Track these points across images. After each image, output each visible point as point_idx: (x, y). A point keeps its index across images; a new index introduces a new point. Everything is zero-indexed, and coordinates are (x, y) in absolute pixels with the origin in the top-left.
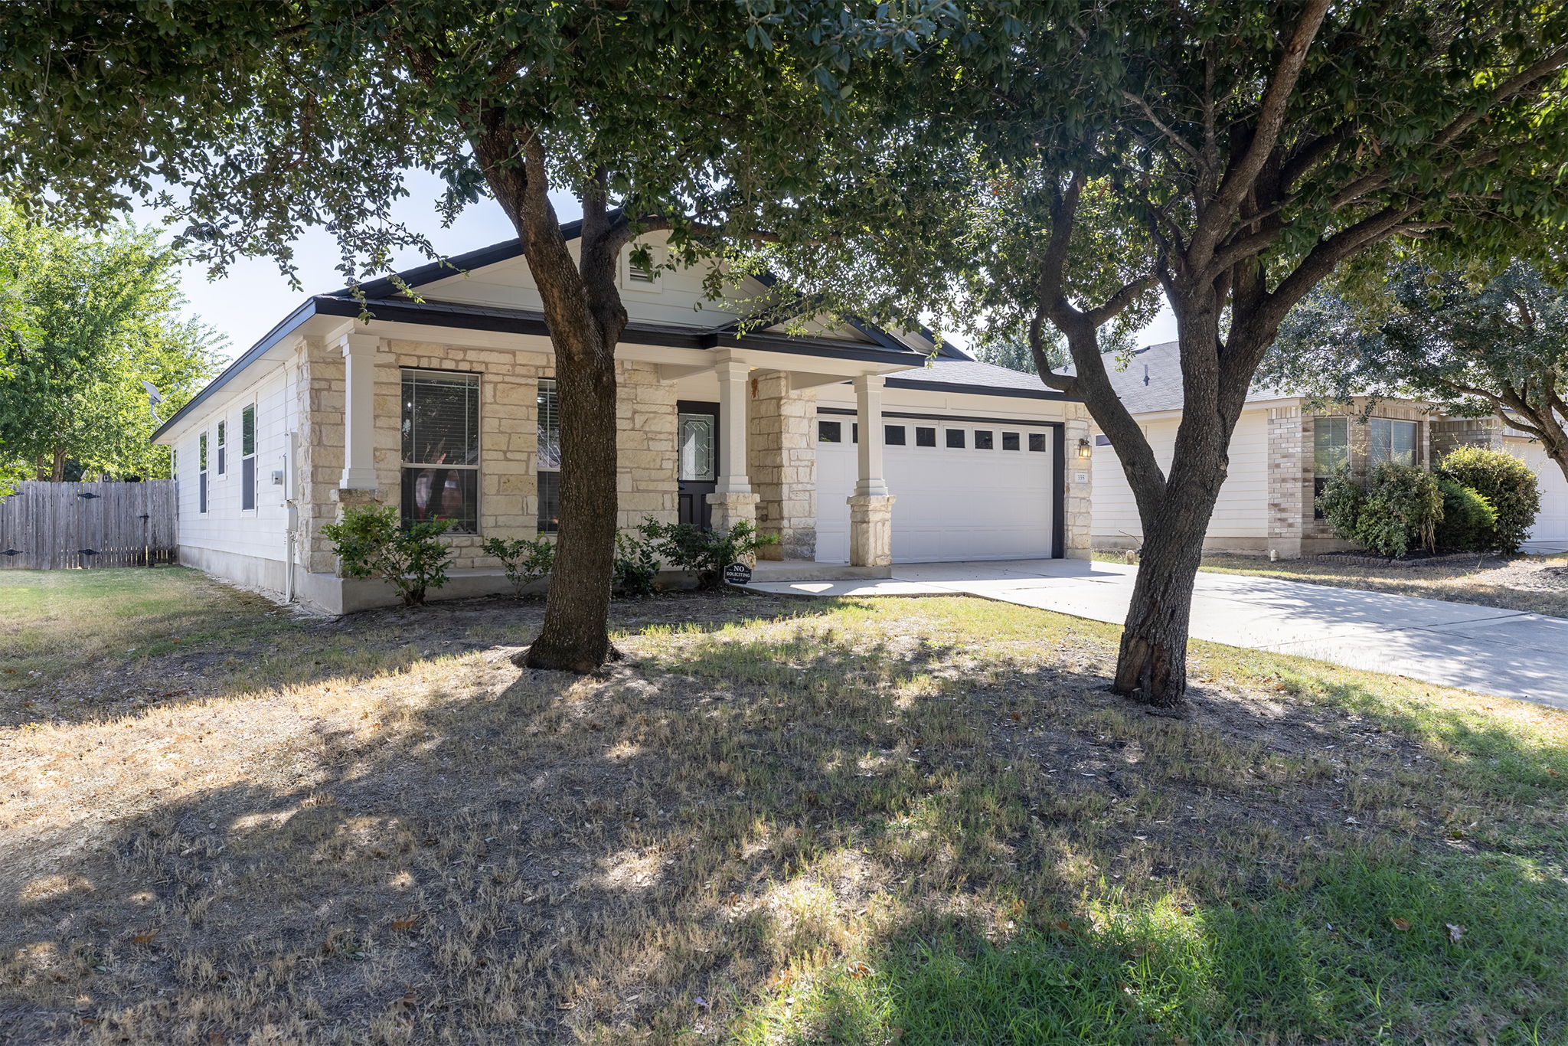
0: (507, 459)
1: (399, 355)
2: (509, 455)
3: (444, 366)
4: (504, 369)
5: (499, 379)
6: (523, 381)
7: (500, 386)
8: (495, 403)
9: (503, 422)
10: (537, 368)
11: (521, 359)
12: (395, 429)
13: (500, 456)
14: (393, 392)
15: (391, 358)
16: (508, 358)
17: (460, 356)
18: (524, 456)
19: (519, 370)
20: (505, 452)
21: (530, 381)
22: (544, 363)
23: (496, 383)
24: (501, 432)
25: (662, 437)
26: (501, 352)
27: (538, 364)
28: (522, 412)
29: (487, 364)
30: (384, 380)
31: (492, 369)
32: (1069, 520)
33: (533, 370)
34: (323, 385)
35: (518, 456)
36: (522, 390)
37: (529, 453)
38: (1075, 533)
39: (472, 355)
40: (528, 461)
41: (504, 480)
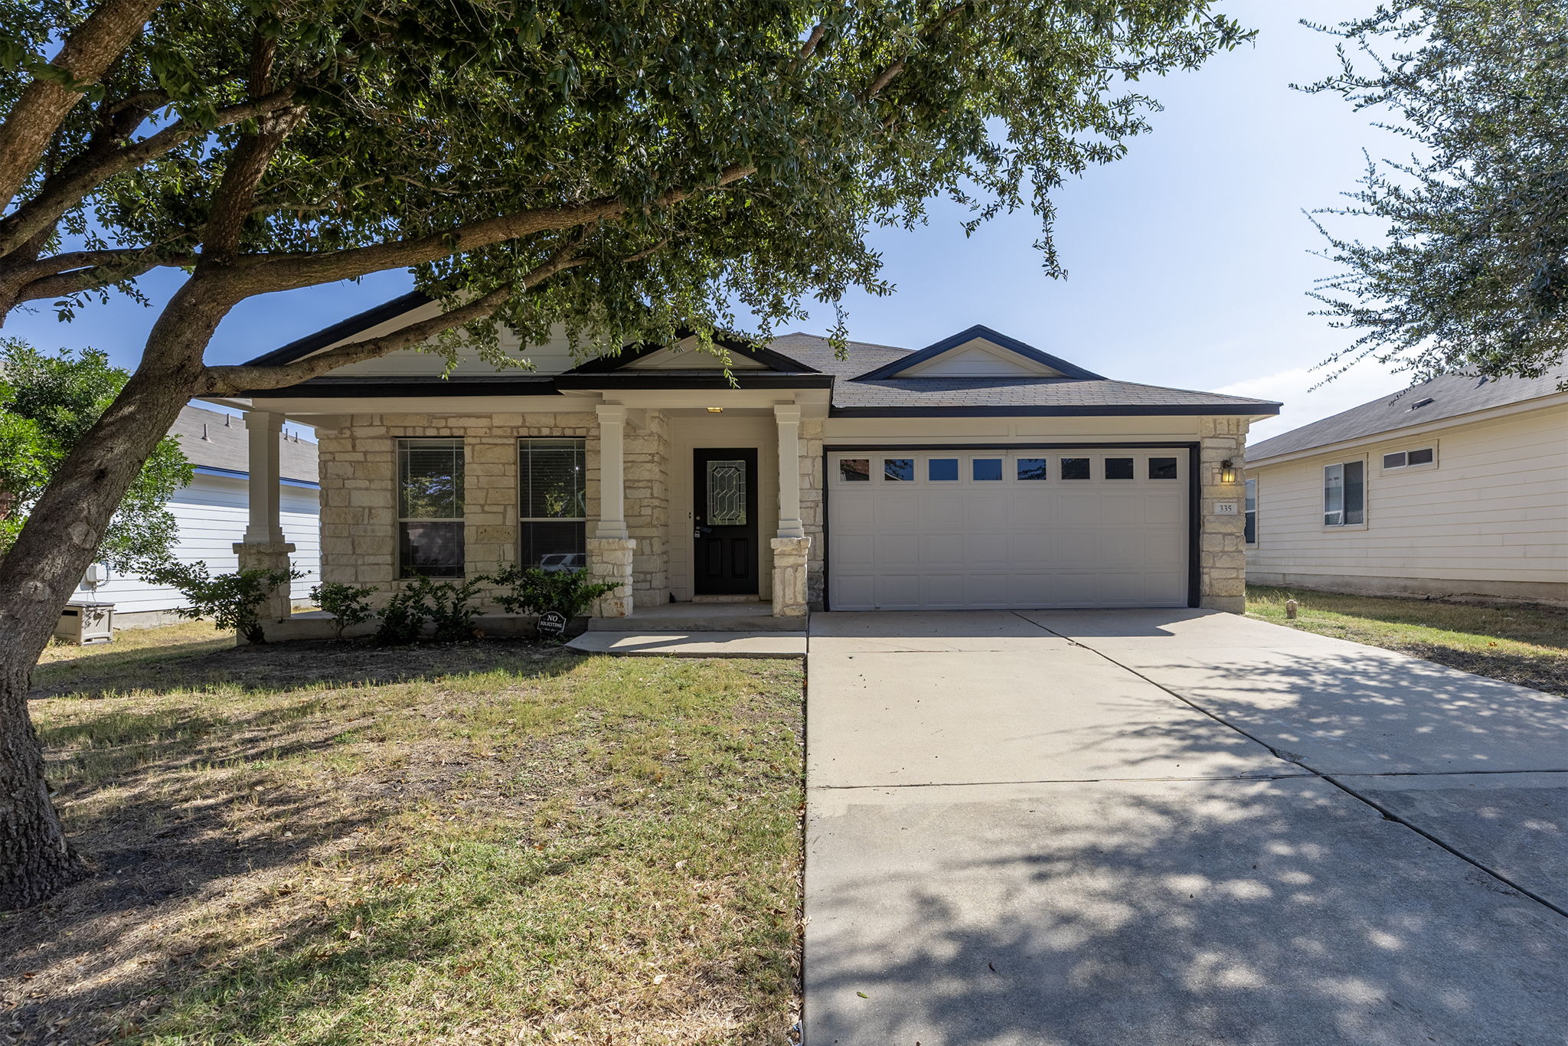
0: (484, 512)
1: (388, 428)
2: (486, 508)
3: (428, 434)
4: (482, 432)
5: (477, 440)
6: (499, 441)
7: (477, 447)
8: (474, 462)
9: (482, 479)
10: (512, 428)
11: (496, 422)
12: (386, 490)
13: (478, 509)
14: (385, 459)
15: (382, 431)
16: (485, 422)
17: (442, 423)
18: (501, 509)
19: (497, 432)
20: (482, 506)
21: (506, 441)
22: (520, 424)
23: (473, 445)
24: (479, 488)
25: (641, 484)
26: (478, 417)
27: (514, 424)
28: (497, 469)
29: (465, 428)
30: (377, 449)
31: (470, 432)
32: (1206, 561)
33: (509, 430)
34: (328, 457)
35: (495, 509)
36: (498, 449)
37: (506, 506)
38: (1214, 576)
39: (452, 422)
40: (504, 514)
41: (482, 530)
